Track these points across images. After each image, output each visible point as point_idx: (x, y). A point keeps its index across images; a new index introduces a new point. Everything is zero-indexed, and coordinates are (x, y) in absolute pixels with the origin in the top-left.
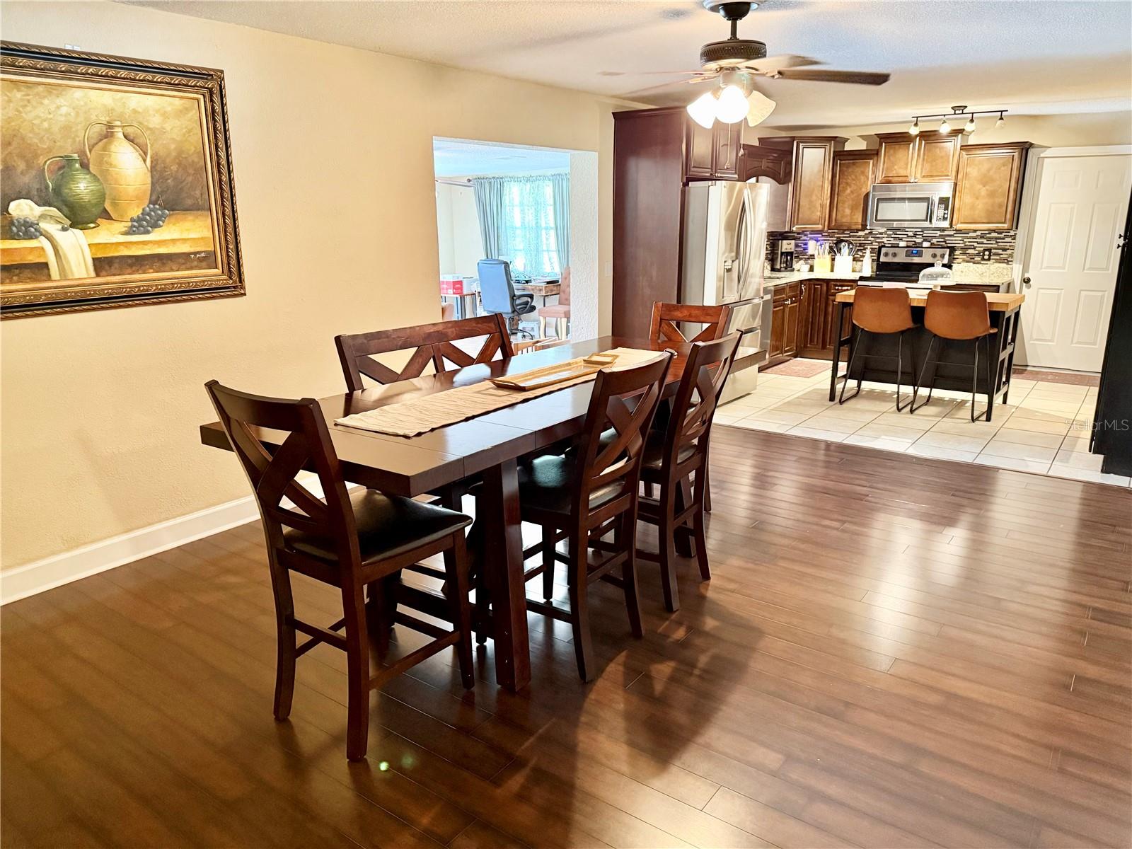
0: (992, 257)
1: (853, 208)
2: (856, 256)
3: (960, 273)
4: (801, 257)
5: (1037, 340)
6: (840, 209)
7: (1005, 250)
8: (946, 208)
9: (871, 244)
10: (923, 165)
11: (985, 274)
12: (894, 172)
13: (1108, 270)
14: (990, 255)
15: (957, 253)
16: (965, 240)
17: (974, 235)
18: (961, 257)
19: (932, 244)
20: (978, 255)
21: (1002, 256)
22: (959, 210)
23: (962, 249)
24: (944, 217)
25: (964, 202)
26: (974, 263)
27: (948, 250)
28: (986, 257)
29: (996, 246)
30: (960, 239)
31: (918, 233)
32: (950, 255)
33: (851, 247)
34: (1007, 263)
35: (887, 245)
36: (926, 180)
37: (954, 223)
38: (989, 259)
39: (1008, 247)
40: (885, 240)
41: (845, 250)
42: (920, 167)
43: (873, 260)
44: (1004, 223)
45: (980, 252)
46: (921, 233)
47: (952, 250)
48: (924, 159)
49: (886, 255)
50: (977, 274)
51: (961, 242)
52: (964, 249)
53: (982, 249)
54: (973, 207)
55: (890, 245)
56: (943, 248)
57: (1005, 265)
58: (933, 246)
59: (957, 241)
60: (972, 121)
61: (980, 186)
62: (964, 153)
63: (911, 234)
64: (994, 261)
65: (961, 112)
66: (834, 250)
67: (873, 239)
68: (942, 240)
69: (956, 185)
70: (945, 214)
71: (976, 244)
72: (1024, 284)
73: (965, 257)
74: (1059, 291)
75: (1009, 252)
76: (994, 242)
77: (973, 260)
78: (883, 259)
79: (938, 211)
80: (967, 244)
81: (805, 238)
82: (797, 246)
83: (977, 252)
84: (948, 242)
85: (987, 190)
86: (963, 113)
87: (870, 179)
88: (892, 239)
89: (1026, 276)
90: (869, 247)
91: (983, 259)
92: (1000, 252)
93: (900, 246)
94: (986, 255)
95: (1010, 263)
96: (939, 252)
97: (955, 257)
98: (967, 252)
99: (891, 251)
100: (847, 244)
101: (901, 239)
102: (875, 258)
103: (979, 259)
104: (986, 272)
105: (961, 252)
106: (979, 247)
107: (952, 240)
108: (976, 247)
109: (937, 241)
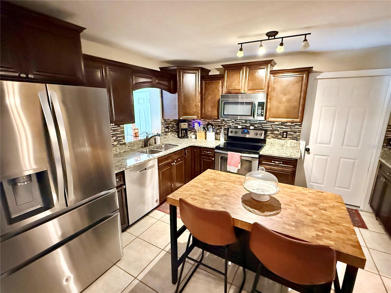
0: (288, 136)
1: (213, 107)
2: (217, 131)
4: (192, 130)
5: (313, 182)
6: (206, 108)
7: (295, 132)
8: (263, 109)
9: (224, 126)
10: (248, 83)
12: (232, 87)
13: (358, 147)
14: (286, 135)
15: (269, 133)
16: (273, 126)
17: (278, 123)
18: (270, 135)
19: (255, 127)
20: (280, 134)
21: (293, 136)
22: (270, 110)
23: (271, 131)
24: (261, 113)
25: (273, 105)
26: (278, 139)
27: (264, 131)
28: (285, 136)
29: (290, 130)
30: (270, 125)
31: (247, 121)
32: (265, 134)
33: (214, 127)
34: (297, 140)
35: (232, 127)
36: (251, 92)
37: (267, 117)
38: (286, 137)
39: (297, 131)
40: (231, 124)
41: (211, 129)
42: (247, 84)
43: (225, 134)
44: (298, 118)
45: (281, 133)
46: (249, 121)
47: (266, 131)
48: (249, 79)
49: (232, 132)
50: (280, 145)
51: (271, 127)
53: (282, 131)
54: (278, 108)
55: (233, 127)
56: (261, 130)
57: (295, 141)
58: (255, 129)
59: (268, 126)
60: (282, 44)
61: (282, 96)
62: (272, 76)
63: (244, 121)
64: (289, 138)
65: (273, 38)
66: (206, 129)
67: (225, 123)
68: (260, 125)
69: (267, 95)
70: (262, 112)
71: (278, 129)
72: (306, 152)
73: (273, 135)
74: (326, 157)
75: (298, 134)
76: (289, 128)
77: (277, 137)
78: (230, 134)
79: (258, 111)
80: (274, 128)
81: (193, 121)
82: (189, 125)
83: (279, 133)
84: (263, 126)
85: (286, 98)
86: (275, 38)
87: (220, 91)
88: (234, 124)
89: (307, 147)
90: (223, 127)
91: (283, 137)
92: (293, 133)
93: (238, 128)
94: (284, 135)
95: (298, 140)
96: (259, 132)
97: (268, 135)
98: (274, 133)
99: (234, 130)
100: (211, 126)
101: (239, 124)
102: (226, 133)
103: (281, 137)
104: (285, 144)
105: (270, 132)
106: (280, 130)
107: (266, 126)
108: (279, 130)
109: (258, 126)
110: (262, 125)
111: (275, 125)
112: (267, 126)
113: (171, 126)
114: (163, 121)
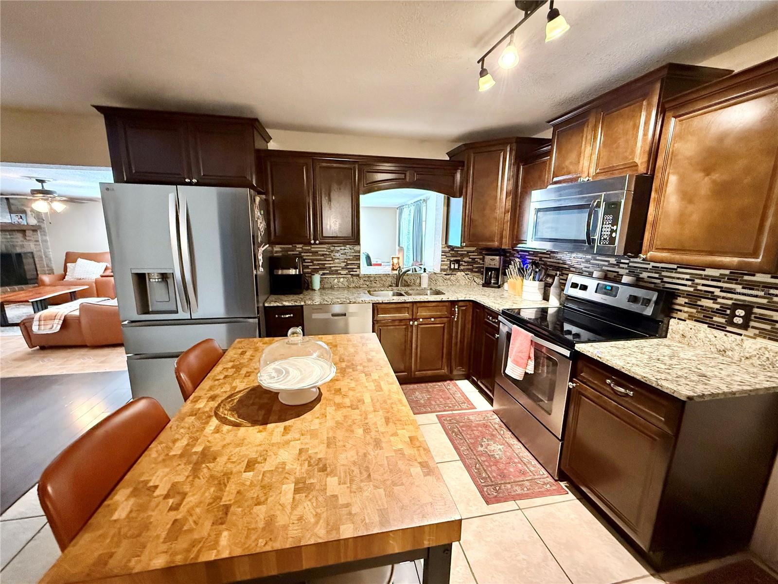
0: (752, 324)
3: (677, 337)
8: (614, 221)
11: (729, 353)
12: (565, 170)
14: (747, 319)
15: (681, 300)
16: (697, 281)
17: (716, 273)
18: (686, 309)
19: (639, 279)
20: (721, 312)
23: (688, 295)
26: (711, 325)
27: (656, 294)
28: (738, 321)
29: (765, 301)
30: (688, 277)
32: (656, 303)
36: (602, 176)
38: (745, 326)
41: (531, 274)
44: (755, 254)
45: (724, 307)
49: (575, 286)
50: (713, 350)
51: (689, 283)
52: (694, 298)
53: (730, 302)
56: (652, 288)
58: (638, 284)
59: (681, 281)
61: (699, 176)
64: (757, 332)
68: (657, 275)
71: (717, 292)
73: (694, 311)
76: (762, 293)
77: (708, 320)
78: (568, 291)
79: (603, 227)
80: (700, 287)
83: (718, 306)
84: (666, 279)
85: (713, 182)
88: (588, 265)
91: (731, 323)
94: (737, 317)
96: (644, 294)
97: (673, 307)
98: (699, 303)
99: (581, 281)
101: (600, 267)
103: (723, 320)
104: (732, 350)
105: (687, 300)
106: (724, 298)
107: (673, 278)
108: (719, 297)
109: (648, 277)
110: (664, 274)
111: (706, 278)
112: (679, 278)
113: (466, 259)
114: (447, 249)
